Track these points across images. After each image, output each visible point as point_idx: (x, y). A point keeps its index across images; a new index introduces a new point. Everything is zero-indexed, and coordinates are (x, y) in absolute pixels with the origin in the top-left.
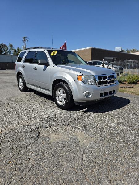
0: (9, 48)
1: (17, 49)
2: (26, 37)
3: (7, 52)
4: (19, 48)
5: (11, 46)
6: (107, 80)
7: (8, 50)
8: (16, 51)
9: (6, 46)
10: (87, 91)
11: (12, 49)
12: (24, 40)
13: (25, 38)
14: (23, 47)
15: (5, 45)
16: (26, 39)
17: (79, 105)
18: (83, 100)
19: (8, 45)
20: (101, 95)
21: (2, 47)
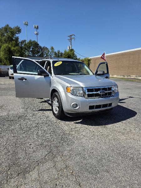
0: (50, 51)
1: (58, 52)
2: (73, 35)
3: (48, 55)
4: (59, 51)
5: (52, 48)
6: (99, 92)
7: (50, 53)
8: (56, 53)
9: (48, 49)
10: (74, 103)
11: (53, 52)
12: (70, 38)
13: (71, 36)
14: (68, 47)
15: (46, 48)
16: (73, 37)
17: (69, 116)
18: (72, 111)
19: (49, 48)
20: (91, 107)
21: (44, 50)
